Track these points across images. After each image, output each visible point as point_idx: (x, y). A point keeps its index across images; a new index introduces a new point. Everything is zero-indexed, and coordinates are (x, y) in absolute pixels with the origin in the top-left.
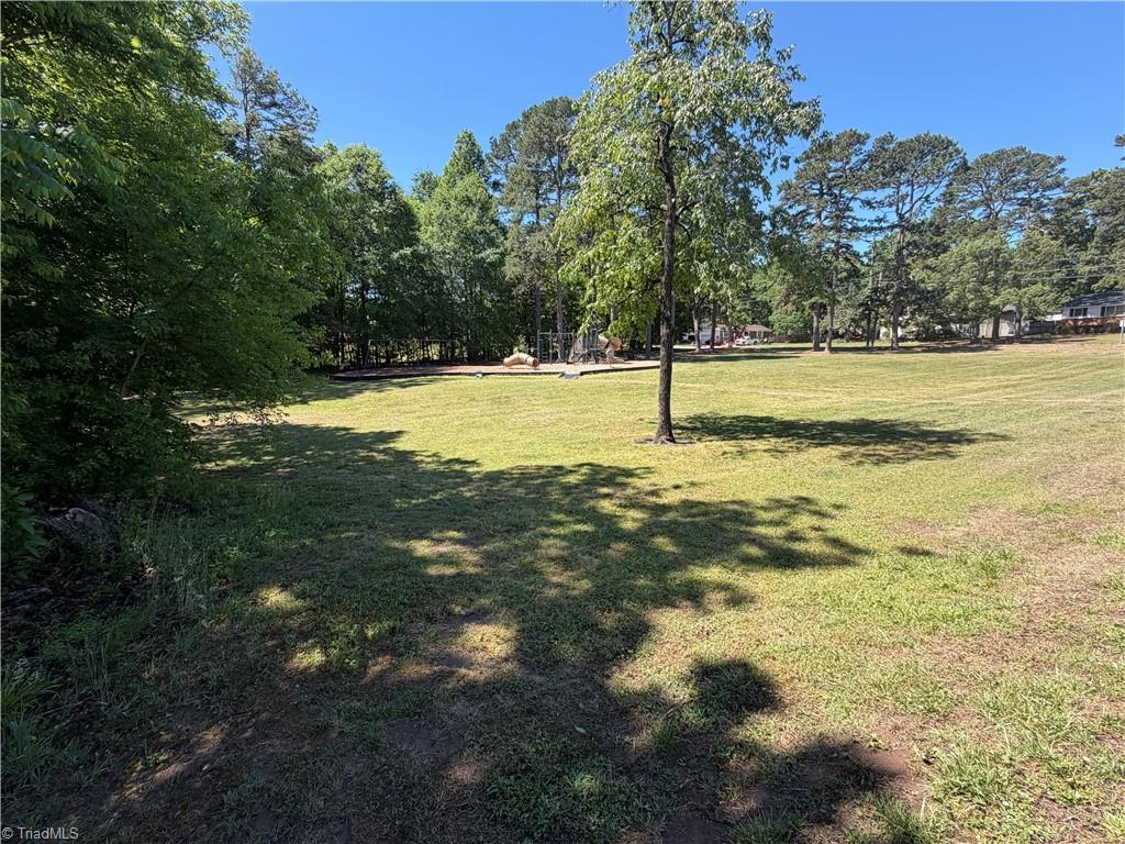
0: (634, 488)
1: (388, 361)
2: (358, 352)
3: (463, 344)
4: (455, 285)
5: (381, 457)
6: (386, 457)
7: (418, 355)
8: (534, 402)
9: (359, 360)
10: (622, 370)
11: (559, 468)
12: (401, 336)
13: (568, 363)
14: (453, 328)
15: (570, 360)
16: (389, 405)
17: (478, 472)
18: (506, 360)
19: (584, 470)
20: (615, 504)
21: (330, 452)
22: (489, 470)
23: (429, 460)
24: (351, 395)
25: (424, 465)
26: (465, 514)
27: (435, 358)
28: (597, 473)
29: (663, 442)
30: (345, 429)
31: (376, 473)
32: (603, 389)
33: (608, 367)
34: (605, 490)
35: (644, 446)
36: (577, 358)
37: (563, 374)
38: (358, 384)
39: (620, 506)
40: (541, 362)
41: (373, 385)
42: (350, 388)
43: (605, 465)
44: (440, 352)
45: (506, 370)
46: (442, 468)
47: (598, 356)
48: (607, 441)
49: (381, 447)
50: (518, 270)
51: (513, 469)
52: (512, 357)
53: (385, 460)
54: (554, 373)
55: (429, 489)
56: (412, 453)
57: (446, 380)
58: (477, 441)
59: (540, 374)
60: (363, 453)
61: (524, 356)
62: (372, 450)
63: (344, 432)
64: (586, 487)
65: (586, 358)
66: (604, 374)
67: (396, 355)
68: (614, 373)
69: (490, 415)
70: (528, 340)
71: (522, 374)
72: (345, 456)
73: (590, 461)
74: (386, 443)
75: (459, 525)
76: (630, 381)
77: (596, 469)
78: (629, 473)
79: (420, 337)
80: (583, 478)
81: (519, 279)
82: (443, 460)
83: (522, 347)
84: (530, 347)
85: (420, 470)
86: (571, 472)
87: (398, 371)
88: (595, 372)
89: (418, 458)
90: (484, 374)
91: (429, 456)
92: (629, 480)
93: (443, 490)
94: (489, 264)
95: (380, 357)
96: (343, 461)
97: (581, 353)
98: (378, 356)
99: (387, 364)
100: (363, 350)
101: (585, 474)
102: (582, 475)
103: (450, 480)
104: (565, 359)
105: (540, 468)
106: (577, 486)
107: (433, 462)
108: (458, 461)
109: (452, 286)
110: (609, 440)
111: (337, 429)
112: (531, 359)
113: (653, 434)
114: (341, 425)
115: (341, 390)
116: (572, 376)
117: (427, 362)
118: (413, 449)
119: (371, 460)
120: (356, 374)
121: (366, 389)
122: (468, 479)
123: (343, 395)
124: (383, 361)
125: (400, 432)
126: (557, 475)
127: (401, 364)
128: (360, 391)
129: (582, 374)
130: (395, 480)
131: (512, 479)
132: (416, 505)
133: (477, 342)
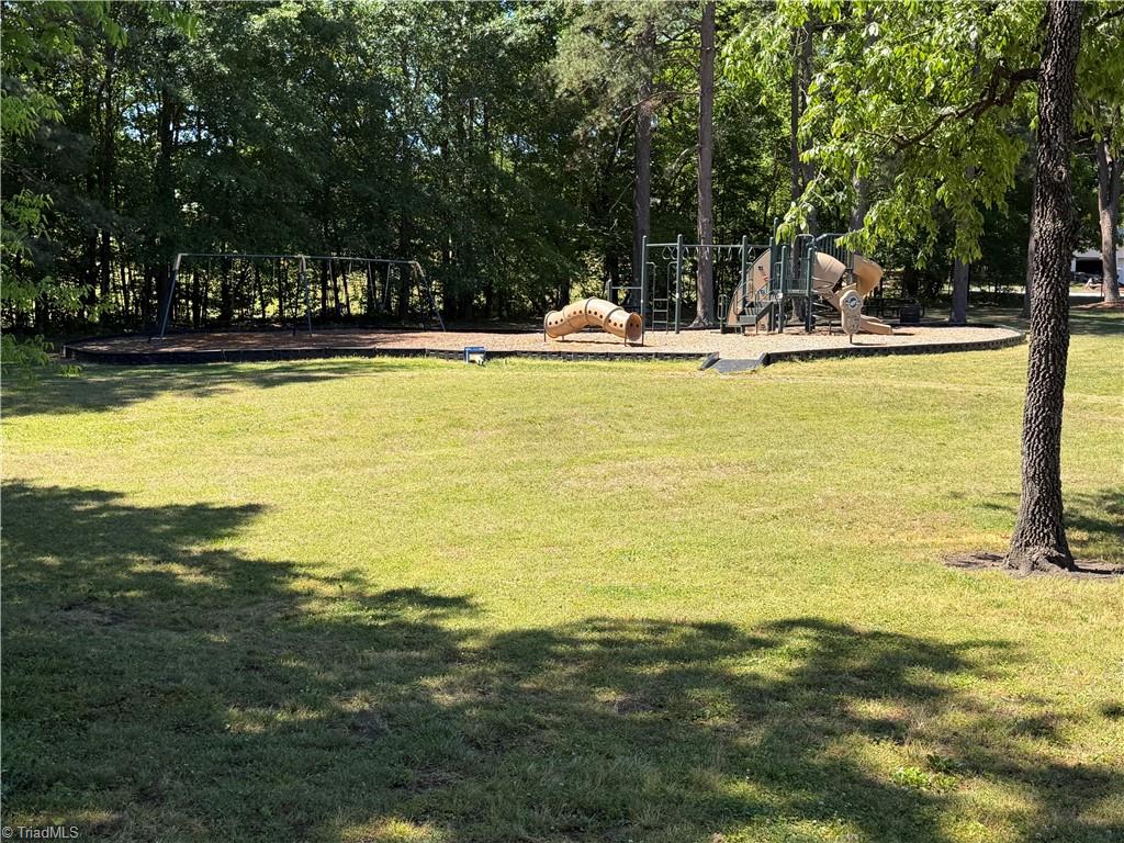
0: (968, 707)
1: (226, 315)
2: (146, 289)
3: (434, 273)
4: (417, 109)
5: (191, 577)
6: (209, 580)
7: (311, 300)
8: (630, 435)
9: (148, 308)
10: (886, 351)
11: (719, 630)
12: (264, 247)
13: (727, 330)
14: (408, 229)
15: (732, 322)
16: (222, 433)
17: (474, 633)
18: (552, 317)
19: (798, 640)
20: (915, 759)
21: (49, 560)
22: (506, 626)
23: (331, 590)
24: (121, 402)
25: (315, 605)
26: (436, 764)
27: (356, 309)
28: (839, 651)
29: (1034, 566)
30: (97, 495)
31: (175, 625)
32: (832, 403)
33: (842, 342)
34: (874, 709)
35: (976, 573)
36: (751, 317)
37: (713, 361)
38: (142, 372)
39: (933, 764)
40: (649, 326)
41: (182, 376)
42: (118, 384)
43: (864, 626)
44: (369, 293)
45: (552, 345)
46: (367, 616)
47: (815, 312)
48: (856, 554)
49: (196, 550)
50: (592, 68)
51: (579, 626)
52: (568, 310)
53: (203, 587)
54: (689, 356)
55: (331, 677)
56: (285, 568)
57: (383, 368)
58: (469, 540)
59: (647, 357)
60: (143, 565)
61: (602, 307)
62: (168, 556)
63: (93, 505)
64: (809, 694)
65: (777, 318)
66: (834, 363)
67: (251, 300)
68: (862, 361)
69: (506, 469)
70: (610, 265)
71: (596, 356)
72: (90, 573)
73: (812, 614)
74: (209, 536)
75: (420, 799)
76: (912, 384)
77: (834, 639)
78: (946, 658)
79: (316, 248)
80: (796, 664)
81: (593, 94)
82: (372, 592)
83: (593, 283)
84: (616, 282)
85: (304, 622)
86: (757, 644)
87: (253, 342)
88: (805, 356)
89: (299, 585)
90: (489, 355)
91: (330, 581)
92: (948, 680)
93: (367, 684)
94: (512, 49)
95: (207, 303)
96: (83, 585)
97: (765, 301)
98: (200, 300)
99: (224, 323)
100: (159, 282)
101: (802, 653)
102: (793, 655)
103: (392, 654)
104: (716, 320)
105: (661, 627)
106: (780, 691)
107: (341, 598)
108: (414, 596)
109: (408, 113)
110: (863, 552)
111: (76, 495)
112: (621, 317)
113: (1000, 539)
114: (88, 483)
115: (96, 387)
116: (739, 365)
117: (333, 319)
118: (283, 558)
119: (162, 587)
120: (138, 347)
121: (164, 387)
122: (446, 652)
123: (100, 400)
124: (214, 314)
125: (253, 509)
126: (713, 654)
127: (264, 325)
128: (147, 393)
129: (769, 359)
130: (231, 647)
131: (578, 657)
132: (288, 728)
133: (471, 267)
